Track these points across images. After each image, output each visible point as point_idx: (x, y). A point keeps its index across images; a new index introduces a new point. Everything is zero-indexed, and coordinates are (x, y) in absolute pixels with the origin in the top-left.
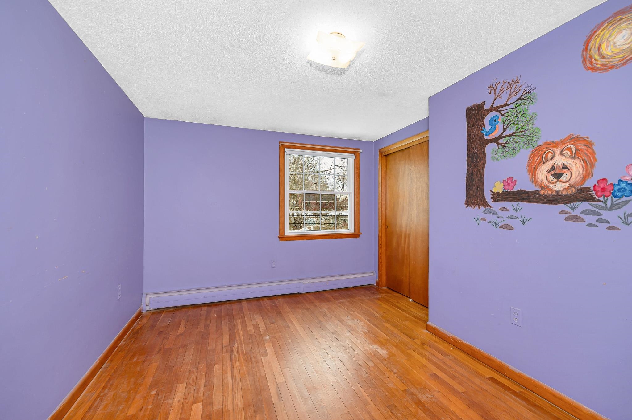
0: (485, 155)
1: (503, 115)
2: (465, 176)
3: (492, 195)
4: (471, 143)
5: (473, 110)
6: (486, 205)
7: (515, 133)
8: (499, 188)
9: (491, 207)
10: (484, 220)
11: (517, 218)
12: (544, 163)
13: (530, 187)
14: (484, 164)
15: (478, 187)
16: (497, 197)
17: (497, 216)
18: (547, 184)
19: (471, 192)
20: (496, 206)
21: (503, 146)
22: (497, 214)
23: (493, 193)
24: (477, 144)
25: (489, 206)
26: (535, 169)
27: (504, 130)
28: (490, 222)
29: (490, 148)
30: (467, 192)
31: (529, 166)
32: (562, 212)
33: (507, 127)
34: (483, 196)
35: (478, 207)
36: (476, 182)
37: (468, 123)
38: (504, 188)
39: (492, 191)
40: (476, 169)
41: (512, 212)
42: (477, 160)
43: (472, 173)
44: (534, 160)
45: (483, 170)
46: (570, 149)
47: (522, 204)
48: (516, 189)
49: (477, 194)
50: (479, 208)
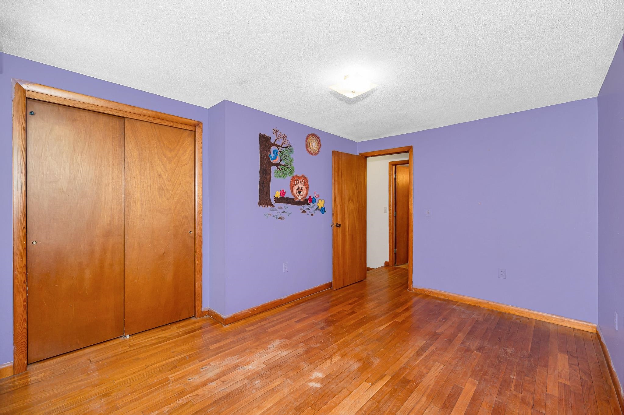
0: (271, 172)
1: (280, 151)
2: (258, 183)
3: (274, 199)
4: (262, 160)
5: (264, 138)
6: (272, 205)
7: (285, 165)
8: (278, 195)
9: (274, 206)
10: (270, 215)
11: (286, 213)
12: (296, 185)
13: (291, 197)
14: (270, 178)
15: (267, 193)
16: (278, 200)
17: (277, 212)
18: (297, 195)
19: (262, 195)
20: (277, 205)
21: (280, 170)
22: (277, 211)
23: (275, 198)
24: (266, 163)
25: (273, 206)
26: (293, 187)
27: (281, 161)
28: (274, 216)
29: (274, 169)
30: (259, 195)
31: (291, 185)
32: (301, 209)
33: (282, 160)
34: (270, 199)
35: (266, 206)
36: (266, 189)
37: (260, 146)
38: (281, 195)
39: (274, 197)
40: (265, 180)
41: (284, 210)
42: (266, 174)
43: (263, 182)
44: (292, 182)
45: (270, 181)
46: (303, 181)
47: (288, 205)
48: (285, 197)
49: (266, 198)
50: (268, 207)
